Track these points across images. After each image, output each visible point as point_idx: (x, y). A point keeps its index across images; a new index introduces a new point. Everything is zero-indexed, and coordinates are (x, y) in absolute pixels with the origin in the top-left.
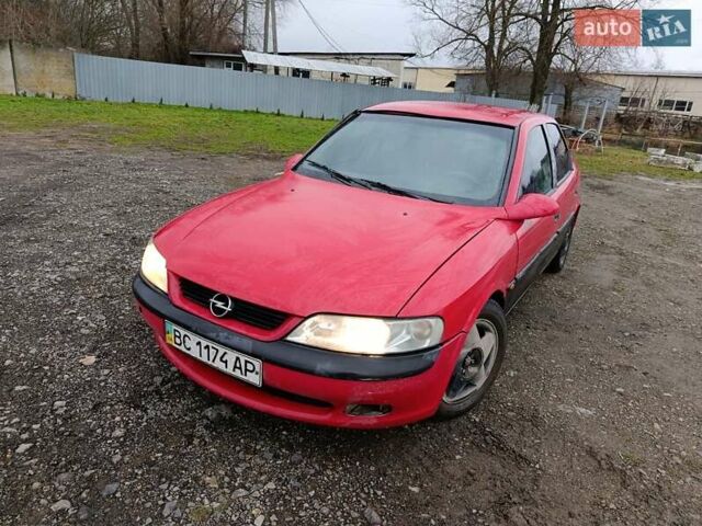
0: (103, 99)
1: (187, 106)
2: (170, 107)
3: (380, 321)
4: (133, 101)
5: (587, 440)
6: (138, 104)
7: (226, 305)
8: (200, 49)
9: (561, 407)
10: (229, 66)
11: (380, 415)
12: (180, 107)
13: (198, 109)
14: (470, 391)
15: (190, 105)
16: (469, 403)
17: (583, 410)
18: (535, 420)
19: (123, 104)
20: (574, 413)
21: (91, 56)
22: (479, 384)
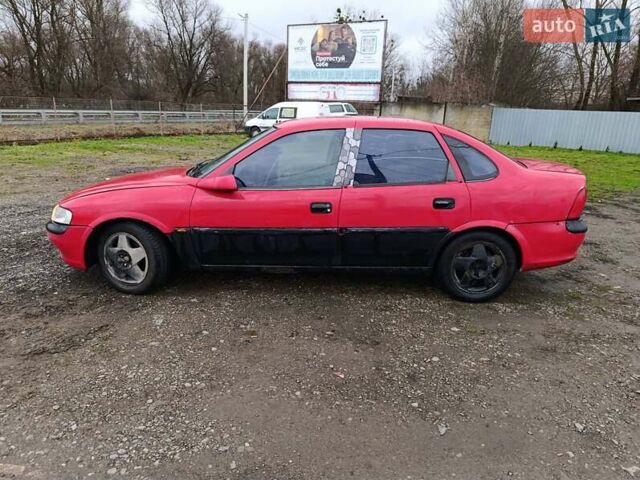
0: (507, 144)
1: (580, 149)
4: (531, 145)
6: (533, 147)
15: (584, 148)
21: (506, 109)
22: (139, 282)
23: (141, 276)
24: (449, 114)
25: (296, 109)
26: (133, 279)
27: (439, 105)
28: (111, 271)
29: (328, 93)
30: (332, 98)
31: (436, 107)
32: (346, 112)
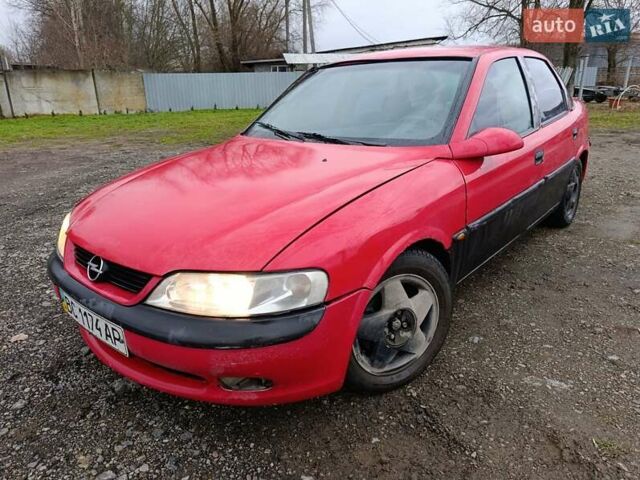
0: (168, 110)
1: (237, 108)
2: (222, 111)
3: (242, 278)
4: (192, 109)
5: (552, 421)
6: (196, 111)
7: (98, 268)
8: (251, 58)
9: (527, 380)
10: (275, 70)
11: (262, 389)
12: (231, 110)
13: (245, 110)
14: (405, 360)
15: (240, 107)
16: (405, 374)
17: (556, 383)
18: (489, 395)
19: (183, 113)
20: (544, 388)
21: (156, 74)
22: (420, 352)
24: (100, 83)
27: (84, 72)
28: (365, 364)
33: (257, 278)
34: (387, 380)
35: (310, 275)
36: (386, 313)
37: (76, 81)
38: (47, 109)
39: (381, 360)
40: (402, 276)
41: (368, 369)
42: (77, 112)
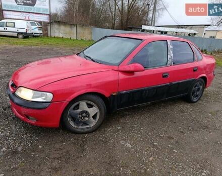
3: (31, 91)
22: (92, 125)
23: (93, 123)
24: (78, 29)
25: (14, 23)
26: (88, 125)
27: (74, 25)
28: (72, 124)
29: (25, 16)
30: (27, 19)
31: (73, 26)
32: (37, 26)
33: (34, 91)
34: (79, 130)
35: (48, 94)
36: (79, 110)
37: (71, 27)
38: (61, 36)
39: (77, 124)
40: (87, 101)
41: (73, 126)
42: (69, 38)
